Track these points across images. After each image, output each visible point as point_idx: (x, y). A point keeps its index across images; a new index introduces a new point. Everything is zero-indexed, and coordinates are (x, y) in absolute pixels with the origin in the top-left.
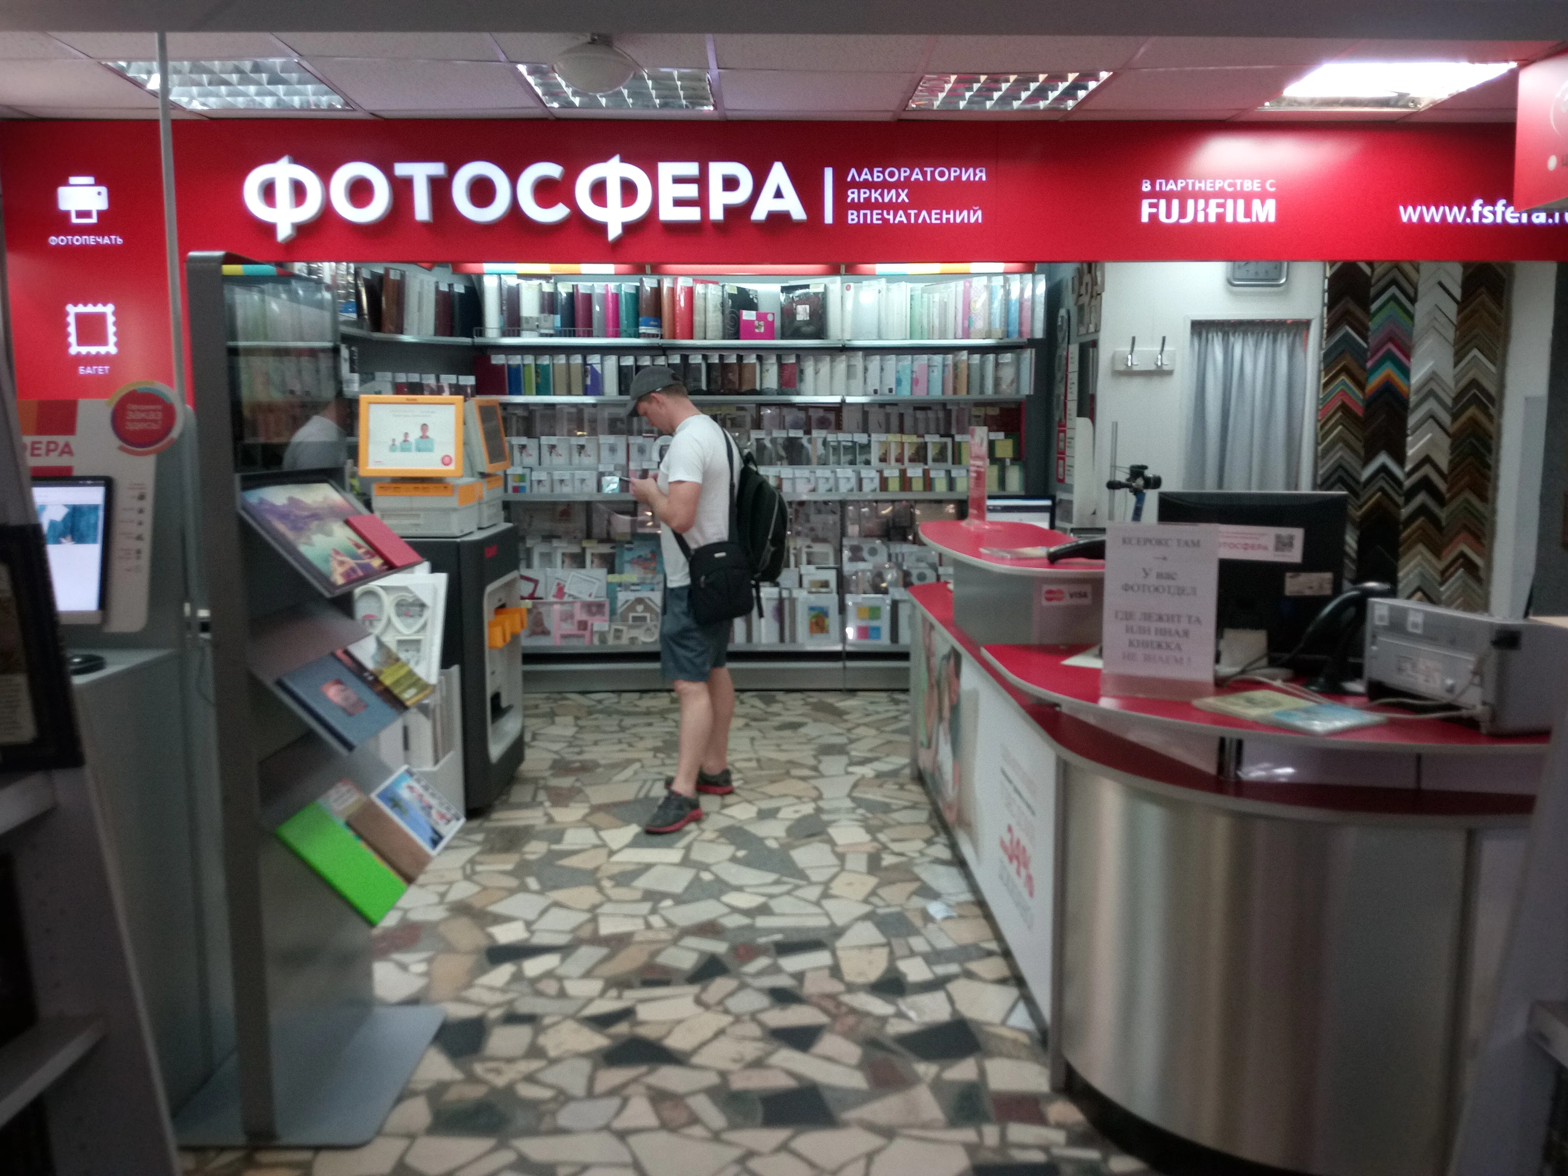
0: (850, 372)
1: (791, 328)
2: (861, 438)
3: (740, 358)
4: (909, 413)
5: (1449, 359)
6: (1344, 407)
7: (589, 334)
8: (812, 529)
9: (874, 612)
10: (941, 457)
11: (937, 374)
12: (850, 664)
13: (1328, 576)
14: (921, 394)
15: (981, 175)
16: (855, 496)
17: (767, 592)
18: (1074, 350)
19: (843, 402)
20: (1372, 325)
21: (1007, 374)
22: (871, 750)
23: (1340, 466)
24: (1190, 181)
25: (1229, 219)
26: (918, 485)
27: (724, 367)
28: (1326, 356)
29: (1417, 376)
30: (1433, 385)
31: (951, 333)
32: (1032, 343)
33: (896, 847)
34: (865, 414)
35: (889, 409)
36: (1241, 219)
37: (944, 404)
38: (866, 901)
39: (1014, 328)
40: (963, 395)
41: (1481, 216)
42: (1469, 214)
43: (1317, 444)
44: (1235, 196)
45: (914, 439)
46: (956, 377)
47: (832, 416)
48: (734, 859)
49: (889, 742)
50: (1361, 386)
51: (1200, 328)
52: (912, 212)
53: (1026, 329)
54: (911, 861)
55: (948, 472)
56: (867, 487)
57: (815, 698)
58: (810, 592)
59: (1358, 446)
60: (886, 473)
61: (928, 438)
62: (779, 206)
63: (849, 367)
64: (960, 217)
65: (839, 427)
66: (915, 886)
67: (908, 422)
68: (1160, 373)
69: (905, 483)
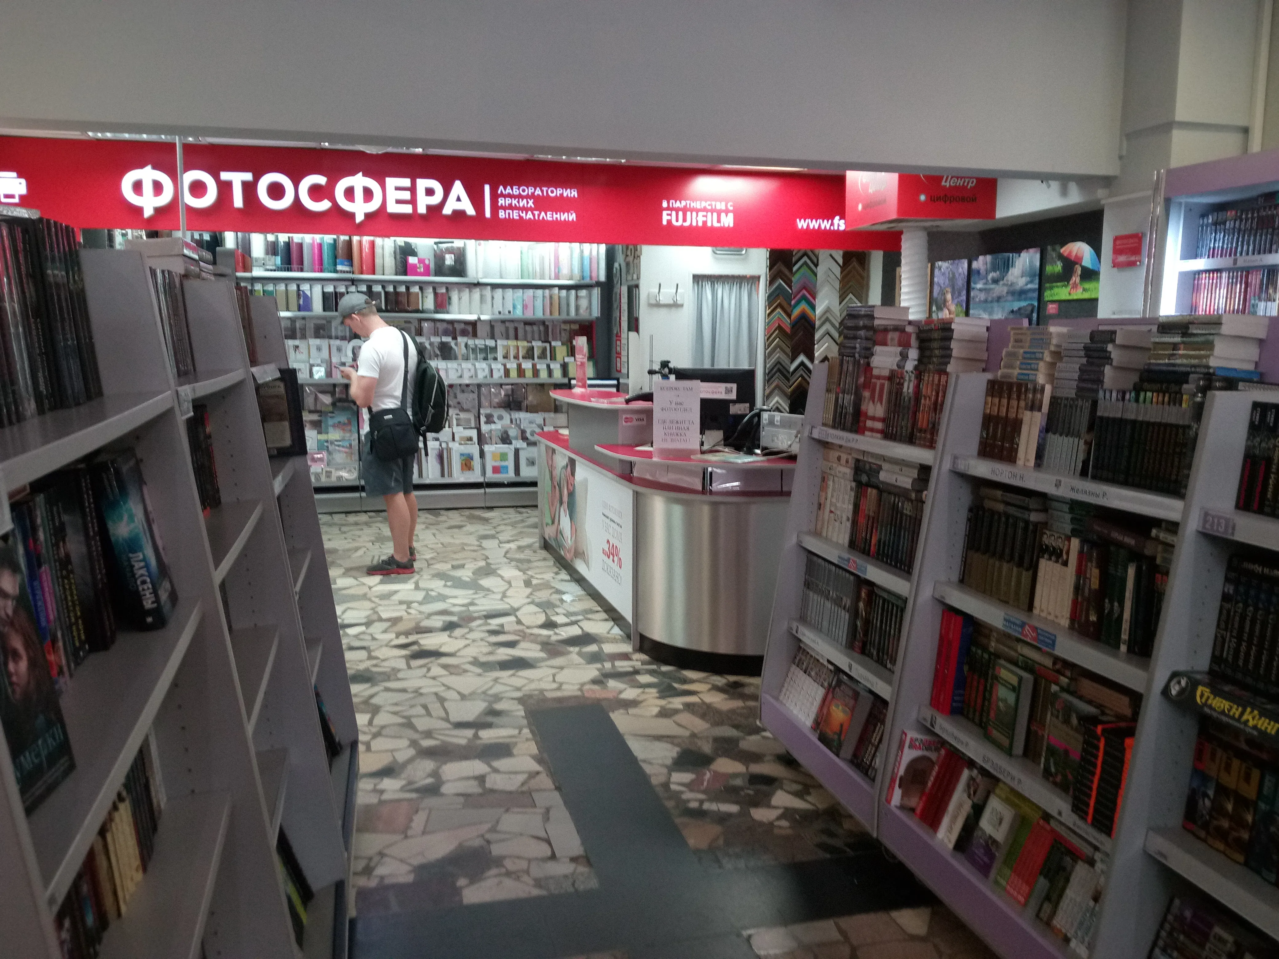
0: (482, 298)
1: (440, 270)
2: (491, 343)
3: (408, 288)
4: (521, 327)
5: (837, 301)
6: (780, 328)
7: (302, 270)
8: (459, 403)
9: (503, 457)
10: (543, 356)
11: (539, 303)
12: (488, 490)
13: (748, 405)
14: (529, 315)
15: (574, 193)
16: (489, 380)
17: (432, 445)
18: (624, 290)
19: (479, 319)
20: (794, 279)
21: (584, 303)
22: (512, 536)
23: (778, 363)
24: (688, 202)
25: (709, 224)
26: (529, 374)
27: (396, 293)
28: (769, 297)
29: (819, 310)
30: (828, 315)
31: (547, 276)
32: (598, 284)
33: (537, 576)
34: (492, 327)
35: (507, 324)
36: (716, 224)
37: (543, 322)
38: (528, 597)
39: (587, 274)
40: (556, 316)
41: (839, 225)
42: (832, 224)
43: (766, 349)
44: (712, 211)
45: (525, 344)
46: (551, 304)
47: (470, 329)
48: (445, 586)
49: (521, 532)
50: (789, 316)
51: (698, 279)
52: (536, 213)
53: (594, 275)
54: (548, 581)
55: (548, 366)
56: (496, 375)
57: (467, 512)
58: (460, 444)
59: (788, 350)
60: (508, 366)
61: (534, 343)
62: (459, 206)
63: (482, 296)
64: (564, 217)
65: (475, 335)
66: (553, 590)
67: (521, 333)
68: (676, 305)
69: (521, 372)
